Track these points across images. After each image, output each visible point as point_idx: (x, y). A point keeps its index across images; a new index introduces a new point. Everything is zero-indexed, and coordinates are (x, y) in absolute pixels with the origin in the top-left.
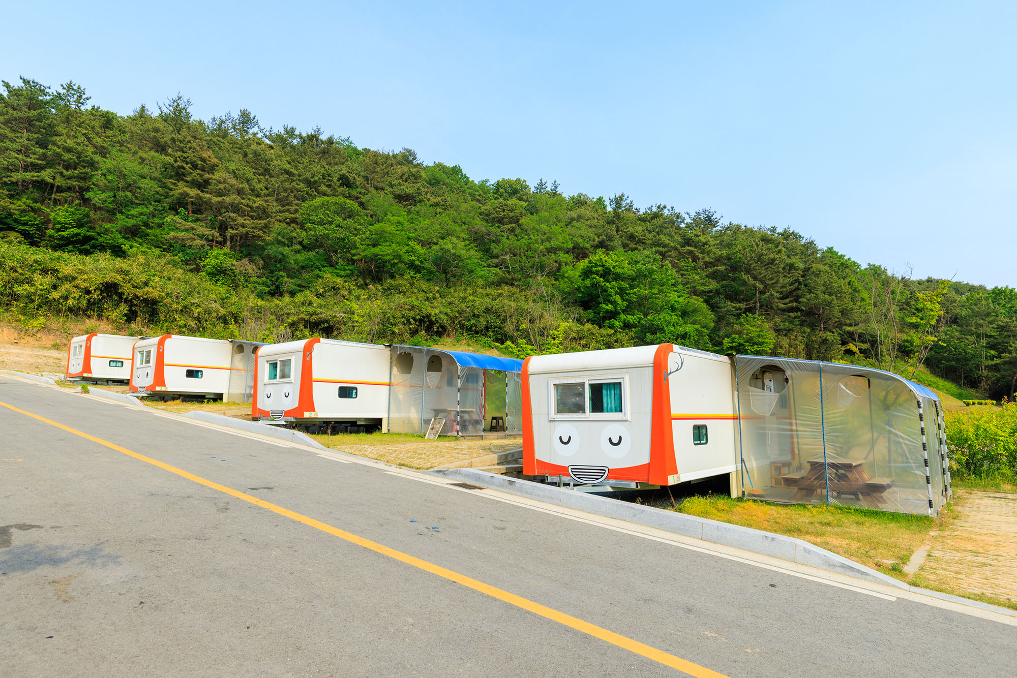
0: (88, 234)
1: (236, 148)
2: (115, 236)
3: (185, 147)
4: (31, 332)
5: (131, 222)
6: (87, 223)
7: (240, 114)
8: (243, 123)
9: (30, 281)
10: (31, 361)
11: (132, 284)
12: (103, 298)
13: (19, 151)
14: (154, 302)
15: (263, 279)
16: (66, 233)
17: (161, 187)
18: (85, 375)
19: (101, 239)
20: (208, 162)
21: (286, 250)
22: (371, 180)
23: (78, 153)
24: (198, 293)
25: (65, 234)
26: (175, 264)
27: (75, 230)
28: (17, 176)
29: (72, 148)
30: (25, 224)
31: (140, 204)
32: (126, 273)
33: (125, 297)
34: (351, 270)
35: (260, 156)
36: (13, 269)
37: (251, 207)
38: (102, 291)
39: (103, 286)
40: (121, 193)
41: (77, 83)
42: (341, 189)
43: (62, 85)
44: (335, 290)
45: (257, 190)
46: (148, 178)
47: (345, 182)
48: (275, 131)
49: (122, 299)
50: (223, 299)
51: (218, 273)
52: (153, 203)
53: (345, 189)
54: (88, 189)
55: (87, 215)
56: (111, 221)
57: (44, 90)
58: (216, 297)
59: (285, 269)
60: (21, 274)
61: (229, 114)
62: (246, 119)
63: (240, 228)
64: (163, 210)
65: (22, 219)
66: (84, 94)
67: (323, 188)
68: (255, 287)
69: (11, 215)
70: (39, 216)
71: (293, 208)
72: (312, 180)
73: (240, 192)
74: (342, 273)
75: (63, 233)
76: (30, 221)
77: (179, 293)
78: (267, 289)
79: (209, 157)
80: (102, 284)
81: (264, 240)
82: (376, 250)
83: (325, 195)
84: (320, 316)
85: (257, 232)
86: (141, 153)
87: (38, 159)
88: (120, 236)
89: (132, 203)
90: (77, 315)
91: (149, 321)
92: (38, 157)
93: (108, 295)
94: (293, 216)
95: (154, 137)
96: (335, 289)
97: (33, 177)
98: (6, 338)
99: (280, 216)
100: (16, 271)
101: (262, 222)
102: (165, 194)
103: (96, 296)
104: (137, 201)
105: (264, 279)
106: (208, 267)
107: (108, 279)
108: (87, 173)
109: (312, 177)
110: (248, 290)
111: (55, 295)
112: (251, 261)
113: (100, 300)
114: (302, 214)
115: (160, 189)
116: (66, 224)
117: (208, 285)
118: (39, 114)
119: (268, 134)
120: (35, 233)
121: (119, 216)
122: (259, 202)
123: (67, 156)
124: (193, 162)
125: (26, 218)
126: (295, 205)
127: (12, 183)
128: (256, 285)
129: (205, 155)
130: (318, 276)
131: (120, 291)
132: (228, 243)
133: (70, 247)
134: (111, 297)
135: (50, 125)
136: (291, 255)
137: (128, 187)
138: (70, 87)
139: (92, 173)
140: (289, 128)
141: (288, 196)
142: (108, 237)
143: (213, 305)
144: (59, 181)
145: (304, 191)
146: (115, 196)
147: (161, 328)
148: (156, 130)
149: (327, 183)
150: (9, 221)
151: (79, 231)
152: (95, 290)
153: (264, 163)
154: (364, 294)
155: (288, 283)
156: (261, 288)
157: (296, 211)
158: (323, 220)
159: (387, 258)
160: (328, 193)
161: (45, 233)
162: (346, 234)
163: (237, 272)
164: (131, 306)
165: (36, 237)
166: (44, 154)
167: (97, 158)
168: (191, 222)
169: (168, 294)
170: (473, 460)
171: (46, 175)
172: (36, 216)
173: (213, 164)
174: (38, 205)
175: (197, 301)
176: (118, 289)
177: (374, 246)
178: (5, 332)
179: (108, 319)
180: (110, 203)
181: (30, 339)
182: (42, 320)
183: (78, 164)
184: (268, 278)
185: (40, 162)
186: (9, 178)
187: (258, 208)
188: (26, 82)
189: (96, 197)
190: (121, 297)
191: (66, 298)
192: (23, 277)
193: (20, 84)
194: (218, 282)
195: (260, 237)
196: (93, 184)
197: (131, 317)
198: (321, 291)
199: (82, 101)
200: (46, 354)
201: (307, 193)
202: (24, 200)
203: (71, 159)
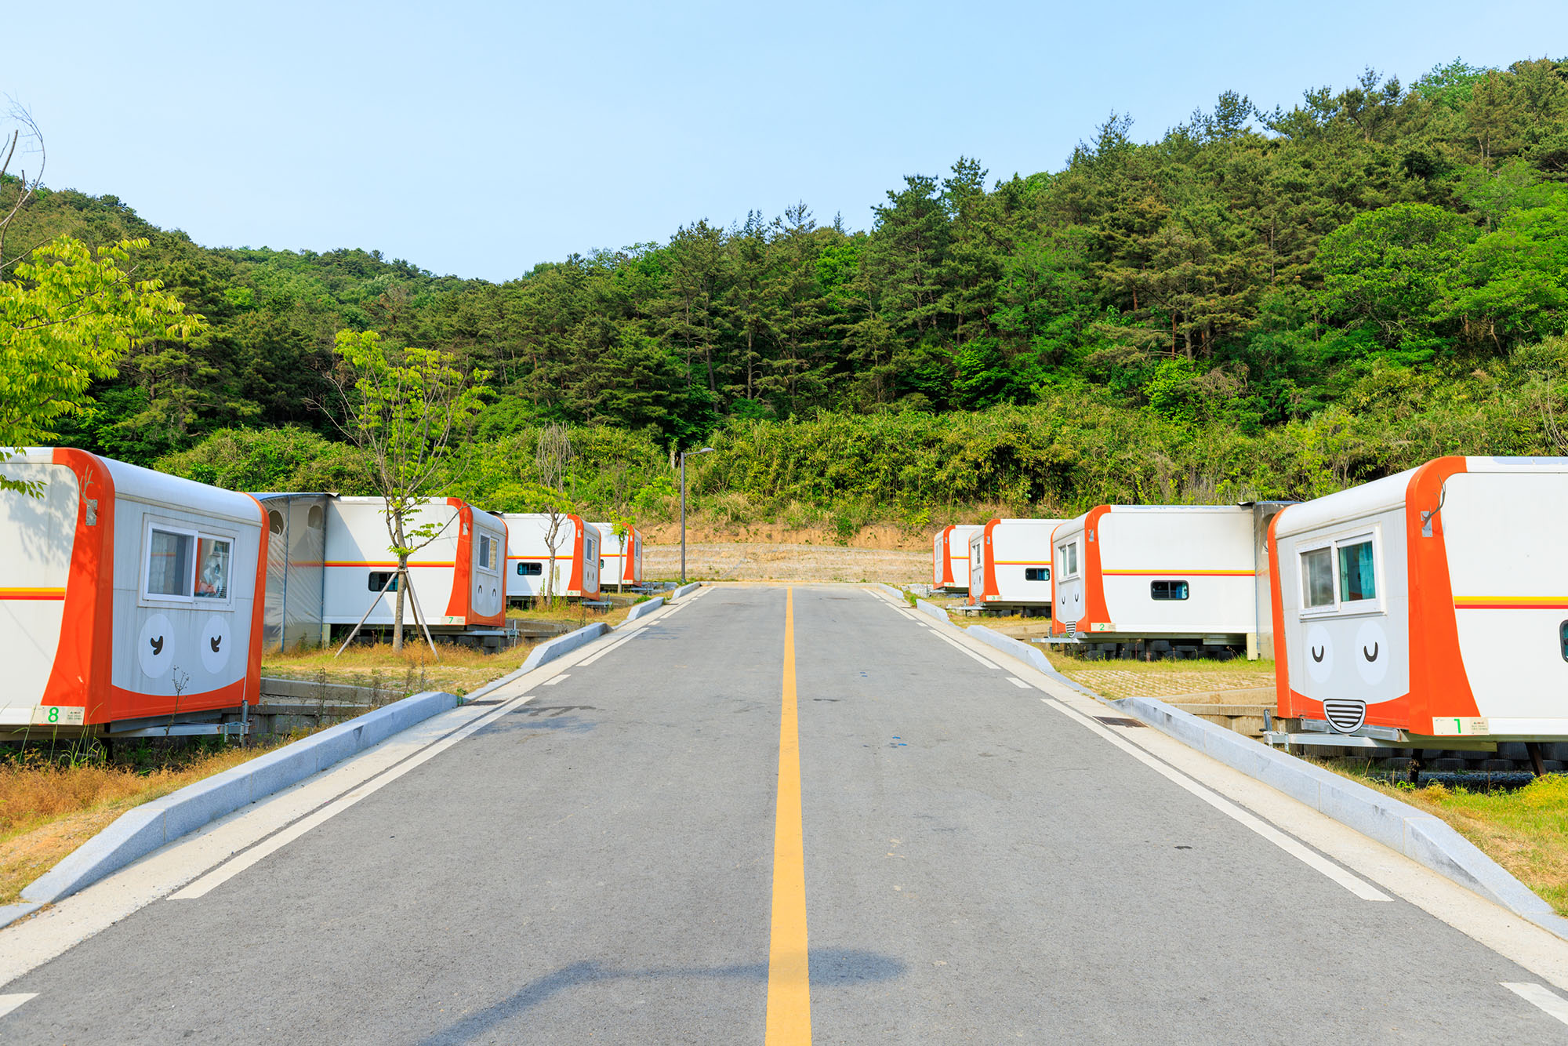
0: (1000, 375)
1: (1205, 171)
2: (1034, 370)
3: (1116, 201)
4: (914, 531)
5: (1052, 344)
6: (999, 359)
7: (1218, 104)
8: (1225, 118)
9: (912, 461)
10: (905, 569)
11: (1033, 445)
12: (996, 471)
13: (911, 281)
14: (1066, 467)
15: (1249, 398)
16: (974, 380)
17: (1086, 278)
18: (947, 584)
19: (1017, 379)
20: (1148, 216)
21: (1289, 337)
22: (1485, 142)
23: (978, 260)
24: (1136, 442)
25: (972, 382)
26: (1102, 402)
27: (984, 374)
28: (912, 316)
29: (969, 255)
30: (928, 379)
31: (1060, 313)
32: (1023, 428)
33: (1024, 465)
34: (1433, 348)
35: (1245, 171)
36: (893, 448)
37: (1217, 275)
38: (994, 461)
39: (994, 453)
40: (1035, 304)
41: (968, 157)
42: (1406, 187)
43: (952, 168)
44: (1394, 393)
45: (1228, 241)
46: (1067, 269)
47: (1420, 167)
48: (1288, 108)
49: (1021, 469)
50: (1174, 447)
51: (1175, 401)
52: (1077, 307)
53: (1418, 183)
54: (991, 311)
55: (996, 349)
56: (1028, 350)
57: (931, 185)
58: (1162, 445)
59: (1293, 373)
60: (903, 453)
61: (1197, 113)
62: (1231, 108)
63: (1199, 316)
64: (1091, 314)
65: (925, 372)
66: (979, 169)
67: (1369, 194)
68: (1237, 416)
69: (912, 370)
70: (942, 364)
71: (1303, 254)
72: (1345, 186)
73: (1195, 254)
74: (1412, 356)
75: (970, 382)
76: (933, 373)
77: (1101, 447)
78: (1258, 416)
79: (1150, 206)
80: (992, 451)
81: (1244, 329)
82: (1482, 293)
83: (1375, 206)
84: (1355, 451)
85: (1228, 317)
86: (1057, 234)
87: (933, 285)
88: (1040, 369)
89: (1050, 313)
90: (966, 500)
91: (1061, 497)
92: (931, 281)
93: (1001, 465)
94: (1306, 267)
95: (1073, 201)
96: (1394, 391)
97: (929, 310)
98: (889, 541)
99: (1281, 274)
100: (896, 450)
101: (1240, 295)
102: (1094, 288)
103: (987, 469)
104: (1055, 310)
105: (1251, 398)
106: (1155, 394)
107: (1000, 442)
108: (989, 286)
109: (1344, 181)
110: (1222, 424)
111: (941, 476)
112: (1227, 370)
113: (993, 474)
114: (1321, 260)
115: (1085, 282)
116: (974, 367)
117: (1153, 425)
118: (929, 220)
119: (1274, 120)
120: (941, 389)
121: (1036, 338)
122: (1233, 260)
123: (965, 269)
124: (1127, 223)
125: (928, 371)
126: (1311, 244)
127: (908, 326)
128: (1237, 411)
129: (1144, 205)
130: (1361, 373)
131: (1016, 456)
132: (1188, 345)
133: (982, 401)
134: (1006, 467)
135: (941, 231)
136: (1299, 342)
137: (1042, 292)
138: (961, 165)
139: (996, 284)
140: (1315, 93)
141: (1294, 232)
142: (1025, 374)
143: (1157, 459)
144: (961, 309)
145: (1328, 212)
146: (1026, 310)
147: (1080, 506)
148: (1074, 188)
149: (1378, 182)
150: (911, 379)
151: (990, 373)
152: (985, 461)
153: (1251, 183)
154: (1458, 390)
155: (1298, 396)
156: (1247, 415)
157: (1312, 255)
158: (1362, 259)
159: (1509, 303)
160: (1380, 201)
161: (951, 386)
162: (1410, 277)
163: (1202, 394)
164: (1033, 479)
165: (943, 395)
166: (939, 274)
167: (1001, 259)
168: (1126, 325)
169: (1084, 452)
170: (1220, 693)
171: (943, 305)
172: (939, 364)
173: (1155, 216)
174: (939, 348)
175: (1130, 456)
176: (1013, 455)
177: (1479, 284)
178: (888, 532)
179: (1005, 500)
180: (1020, 323)
181: (915, 540)
182: (926, 512)
183: (979, 276)
184: (1260, 395)
185: (934, 288)
186: (904, 321)
187: (1229, 272)
188: (910, 181)
189: (1004, 318)
190: (1019, 468)
191: (954, 478)
192: (904, 457)
193: (906, 186)
194: (1174, 418)
195: (1236, 324)
196: (1000, 300)
197: (1037, 493)
198: (1364, 400)
199: (978, 179)
200: (922, 559)
201: (1335, 215)
202: (923, 346)
203: (969, 271)
